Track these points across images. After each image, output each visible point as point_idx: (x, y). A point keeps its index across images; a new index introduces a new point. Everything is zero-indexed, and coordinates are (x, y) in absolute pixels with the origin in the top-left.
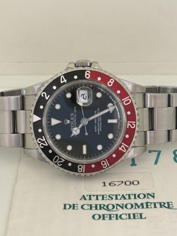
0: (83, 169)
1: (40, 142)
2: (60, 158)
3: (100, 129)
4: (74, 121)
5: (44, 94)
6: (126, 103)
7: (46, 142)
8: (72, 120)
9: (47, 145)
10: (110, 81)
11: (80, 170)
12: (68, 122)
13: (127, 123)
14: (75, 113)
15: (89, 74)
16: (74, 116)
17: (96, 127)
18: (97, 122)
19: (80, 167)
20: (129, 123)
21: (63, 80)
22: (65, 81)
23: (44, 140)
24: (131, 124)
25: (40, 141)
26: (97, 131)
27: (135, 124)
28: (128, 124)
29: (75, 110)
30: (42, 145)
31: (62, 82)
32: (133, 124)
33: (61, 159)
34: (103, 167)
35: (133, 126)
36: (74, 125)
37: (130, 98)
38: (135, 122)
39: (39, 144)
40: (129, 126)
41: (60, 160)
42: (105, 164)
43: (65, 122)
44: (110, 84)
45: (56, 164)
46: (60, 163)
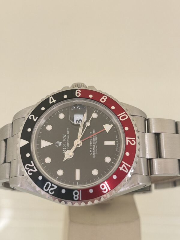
0: (79, 196)
1: (28, 169)
2: (51, 184)
3: (95, 152)
4: (67, 143)
5: (32, 117)
6: (122, 118)
7: (35, 167)
8: (64, 143)
9: (36, 170)
10: (103, 98)
11: (76, 197)
12: (60, 144)
13: (126, 139)
14: (67, 135)
15: (80, 92)
16: (67, 138)
17: (91, 149)
18: (92, 144)
19: (76, 193)
20: (128, 139)
21: (52, 100)
22: (54, 101)
23: (33, 165)
24: (131, 140)
25: (28, 167)
26: (93, 154)
27: (135, 140)
28: (127, 141)
29: (68, 131)
30: (31, 172)
31: (50, 103)
32: (133, 140)
33: (53, 185)
34: (103, 191)
35: (133, 142)
36: (67, 148)
37: (126, 114)
38: (134, 139)
39: (27, 171)
40: (129, 142)
41: (52, 187)
42: (105, 188)
43: (56, 145)
44: (103, 100)
45: (48, 192)
46: (52, 191)
